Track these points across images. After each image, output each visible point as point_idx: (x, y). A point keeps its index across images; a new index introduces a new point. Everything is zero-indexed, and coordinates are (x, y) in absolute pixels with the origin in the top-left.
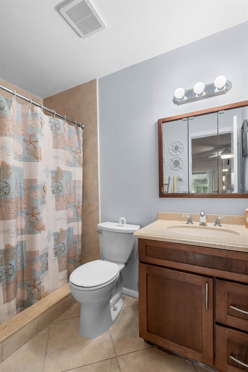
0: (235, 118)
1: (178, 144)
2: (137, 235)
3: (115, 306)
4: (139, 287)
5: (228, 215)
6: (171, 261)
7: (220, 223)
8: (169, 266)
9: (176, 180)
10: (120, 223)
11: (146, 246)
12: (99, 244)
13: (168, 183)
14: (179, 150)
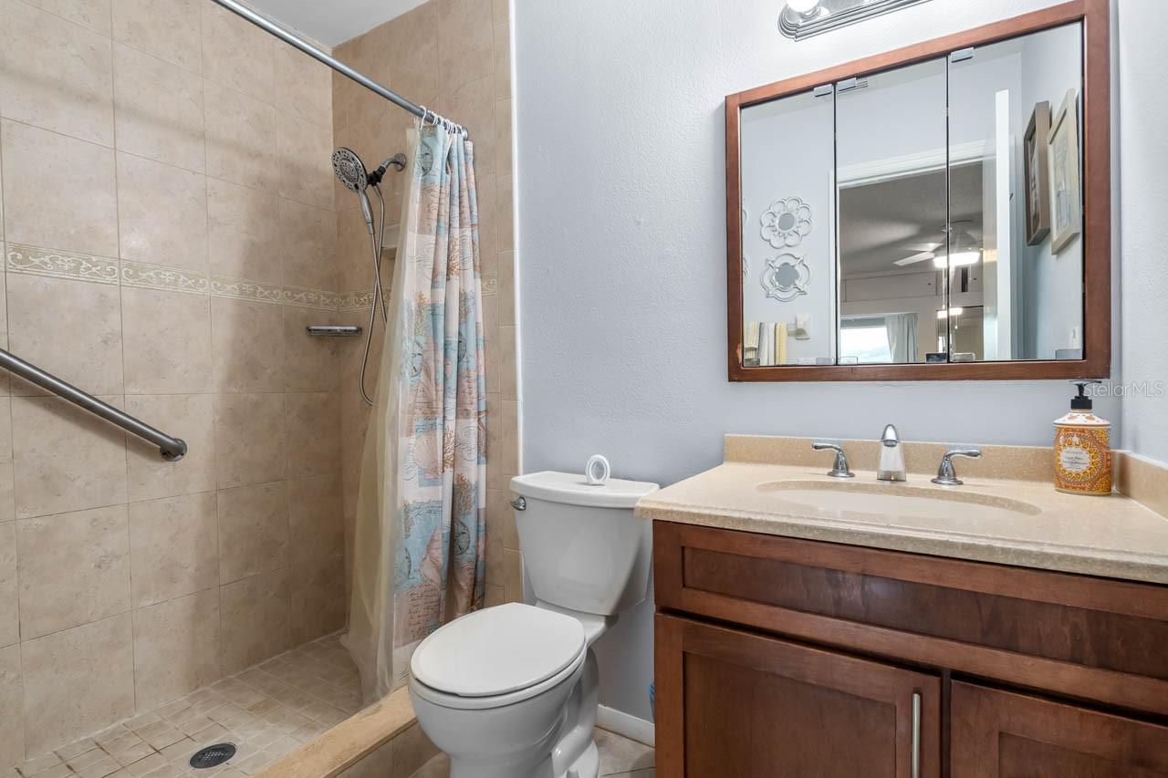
0: (1002, 98)
1: (792, 206)
2: (648, 509)
3: (573, 769)
4: (657, 703)
5: (987, 445)
6: (775, 605)
7: (954, 475)
8: (768, 625)
9: (784, 334)
10: (591, 476)
11: (683, 548)
12: (518, 549)
13: (756, 346)
14: (794, 228)
